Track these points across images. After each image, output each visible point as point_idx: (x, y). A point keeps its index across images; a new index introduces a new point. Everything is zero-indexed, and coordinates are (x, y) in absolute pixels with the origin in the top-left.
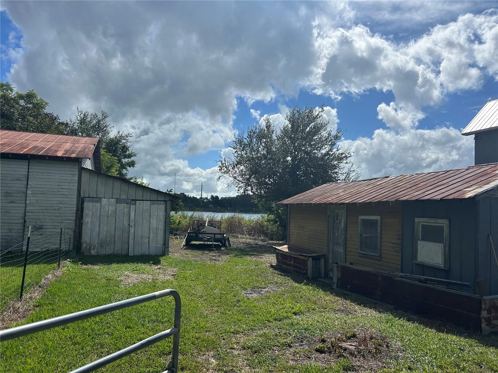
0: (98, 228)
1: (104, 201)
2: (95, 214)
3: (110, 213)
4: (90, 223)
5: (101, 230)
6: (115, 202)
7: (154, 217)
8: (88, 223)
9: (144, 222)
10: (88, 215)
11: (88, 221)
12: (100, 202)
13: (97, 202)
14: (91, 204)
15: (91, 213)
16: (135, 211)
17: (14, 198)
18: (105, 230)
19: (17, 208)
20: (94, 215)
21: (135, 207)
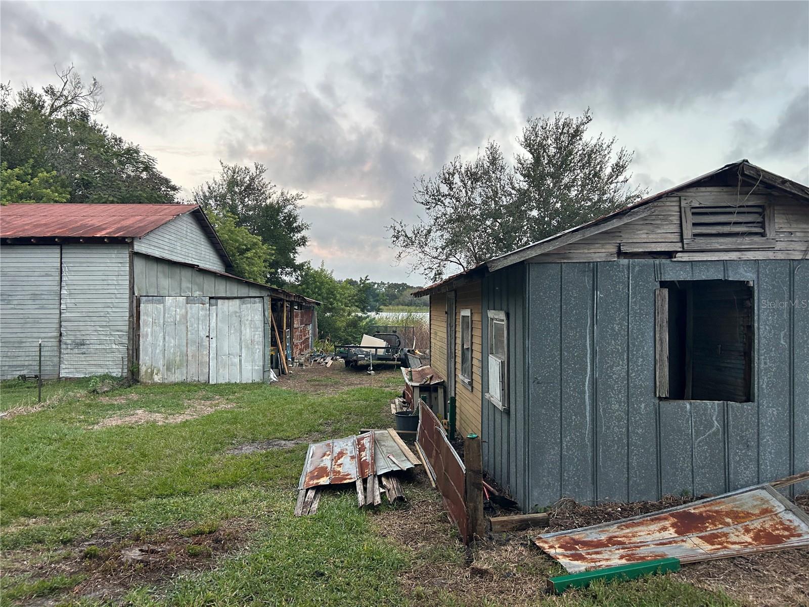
0: (162, 341)
1: (169, 300)
2: (156, 321)
3: (178, 319)
4: (150, 334)
5: (167, 345)
6: (185, 302)
7: (247, 323)
8: (147, 335)
9: (232, 332)
10: (147, 323)
11: (147, 331)
12: (163, 303)
13: (160, 302)
14: (150, 307)
15: (151, 320)
16: (217, 315)
17: (44, 302)
18: (172, 345)
19: (48, 316)
20: (155, 323)
21: (217, 309)
